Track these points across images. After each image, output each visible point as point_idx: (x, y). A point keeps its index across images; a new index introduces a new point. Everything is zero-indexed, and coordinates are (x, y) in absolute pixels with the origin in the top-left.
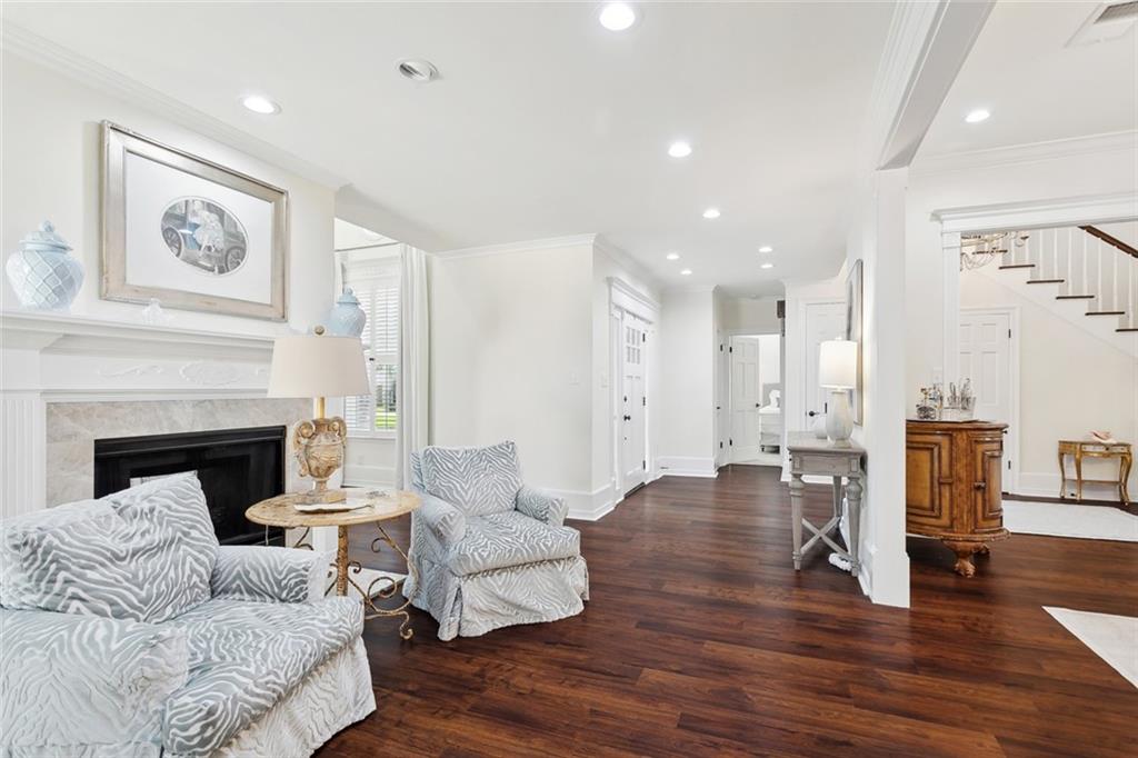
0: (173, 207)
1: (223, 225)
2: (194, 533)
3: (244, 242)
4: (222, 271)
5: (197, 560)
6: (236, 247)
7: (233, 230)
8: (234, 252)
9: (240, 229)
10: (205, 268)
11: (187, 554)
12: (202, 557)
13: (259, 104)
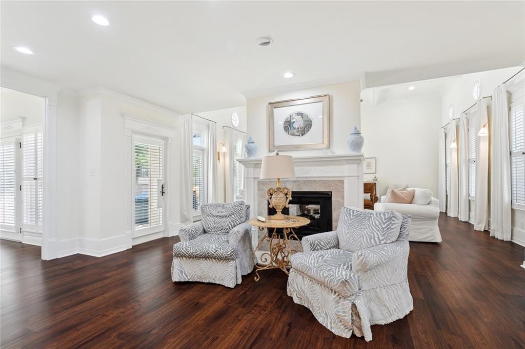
0: (287, 119)
1: (303, 118)
2: (233, 216)
3: (311, 121)
4: (303, 135)
5: (230, 223)
6: (309, 124)
7: (307, 119)
8: (307, 127)
9: (310, 117)
10: (297, 135)
11: (229, 220)
12: (232, 223)
13: (288, 75)
